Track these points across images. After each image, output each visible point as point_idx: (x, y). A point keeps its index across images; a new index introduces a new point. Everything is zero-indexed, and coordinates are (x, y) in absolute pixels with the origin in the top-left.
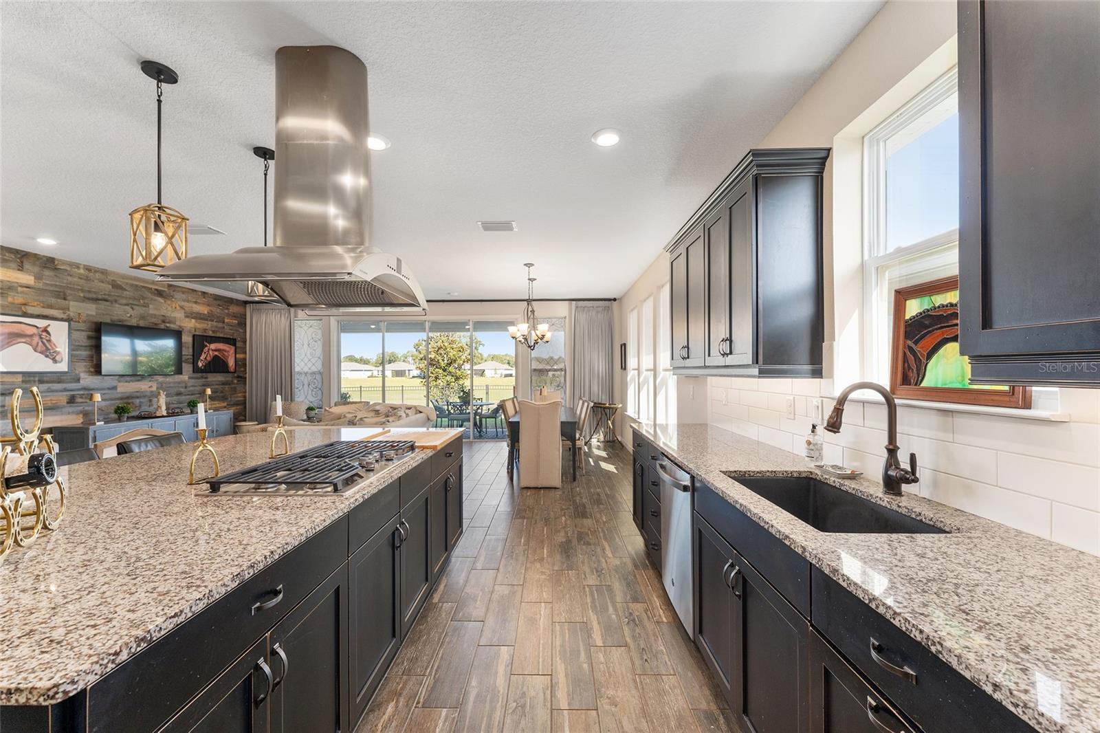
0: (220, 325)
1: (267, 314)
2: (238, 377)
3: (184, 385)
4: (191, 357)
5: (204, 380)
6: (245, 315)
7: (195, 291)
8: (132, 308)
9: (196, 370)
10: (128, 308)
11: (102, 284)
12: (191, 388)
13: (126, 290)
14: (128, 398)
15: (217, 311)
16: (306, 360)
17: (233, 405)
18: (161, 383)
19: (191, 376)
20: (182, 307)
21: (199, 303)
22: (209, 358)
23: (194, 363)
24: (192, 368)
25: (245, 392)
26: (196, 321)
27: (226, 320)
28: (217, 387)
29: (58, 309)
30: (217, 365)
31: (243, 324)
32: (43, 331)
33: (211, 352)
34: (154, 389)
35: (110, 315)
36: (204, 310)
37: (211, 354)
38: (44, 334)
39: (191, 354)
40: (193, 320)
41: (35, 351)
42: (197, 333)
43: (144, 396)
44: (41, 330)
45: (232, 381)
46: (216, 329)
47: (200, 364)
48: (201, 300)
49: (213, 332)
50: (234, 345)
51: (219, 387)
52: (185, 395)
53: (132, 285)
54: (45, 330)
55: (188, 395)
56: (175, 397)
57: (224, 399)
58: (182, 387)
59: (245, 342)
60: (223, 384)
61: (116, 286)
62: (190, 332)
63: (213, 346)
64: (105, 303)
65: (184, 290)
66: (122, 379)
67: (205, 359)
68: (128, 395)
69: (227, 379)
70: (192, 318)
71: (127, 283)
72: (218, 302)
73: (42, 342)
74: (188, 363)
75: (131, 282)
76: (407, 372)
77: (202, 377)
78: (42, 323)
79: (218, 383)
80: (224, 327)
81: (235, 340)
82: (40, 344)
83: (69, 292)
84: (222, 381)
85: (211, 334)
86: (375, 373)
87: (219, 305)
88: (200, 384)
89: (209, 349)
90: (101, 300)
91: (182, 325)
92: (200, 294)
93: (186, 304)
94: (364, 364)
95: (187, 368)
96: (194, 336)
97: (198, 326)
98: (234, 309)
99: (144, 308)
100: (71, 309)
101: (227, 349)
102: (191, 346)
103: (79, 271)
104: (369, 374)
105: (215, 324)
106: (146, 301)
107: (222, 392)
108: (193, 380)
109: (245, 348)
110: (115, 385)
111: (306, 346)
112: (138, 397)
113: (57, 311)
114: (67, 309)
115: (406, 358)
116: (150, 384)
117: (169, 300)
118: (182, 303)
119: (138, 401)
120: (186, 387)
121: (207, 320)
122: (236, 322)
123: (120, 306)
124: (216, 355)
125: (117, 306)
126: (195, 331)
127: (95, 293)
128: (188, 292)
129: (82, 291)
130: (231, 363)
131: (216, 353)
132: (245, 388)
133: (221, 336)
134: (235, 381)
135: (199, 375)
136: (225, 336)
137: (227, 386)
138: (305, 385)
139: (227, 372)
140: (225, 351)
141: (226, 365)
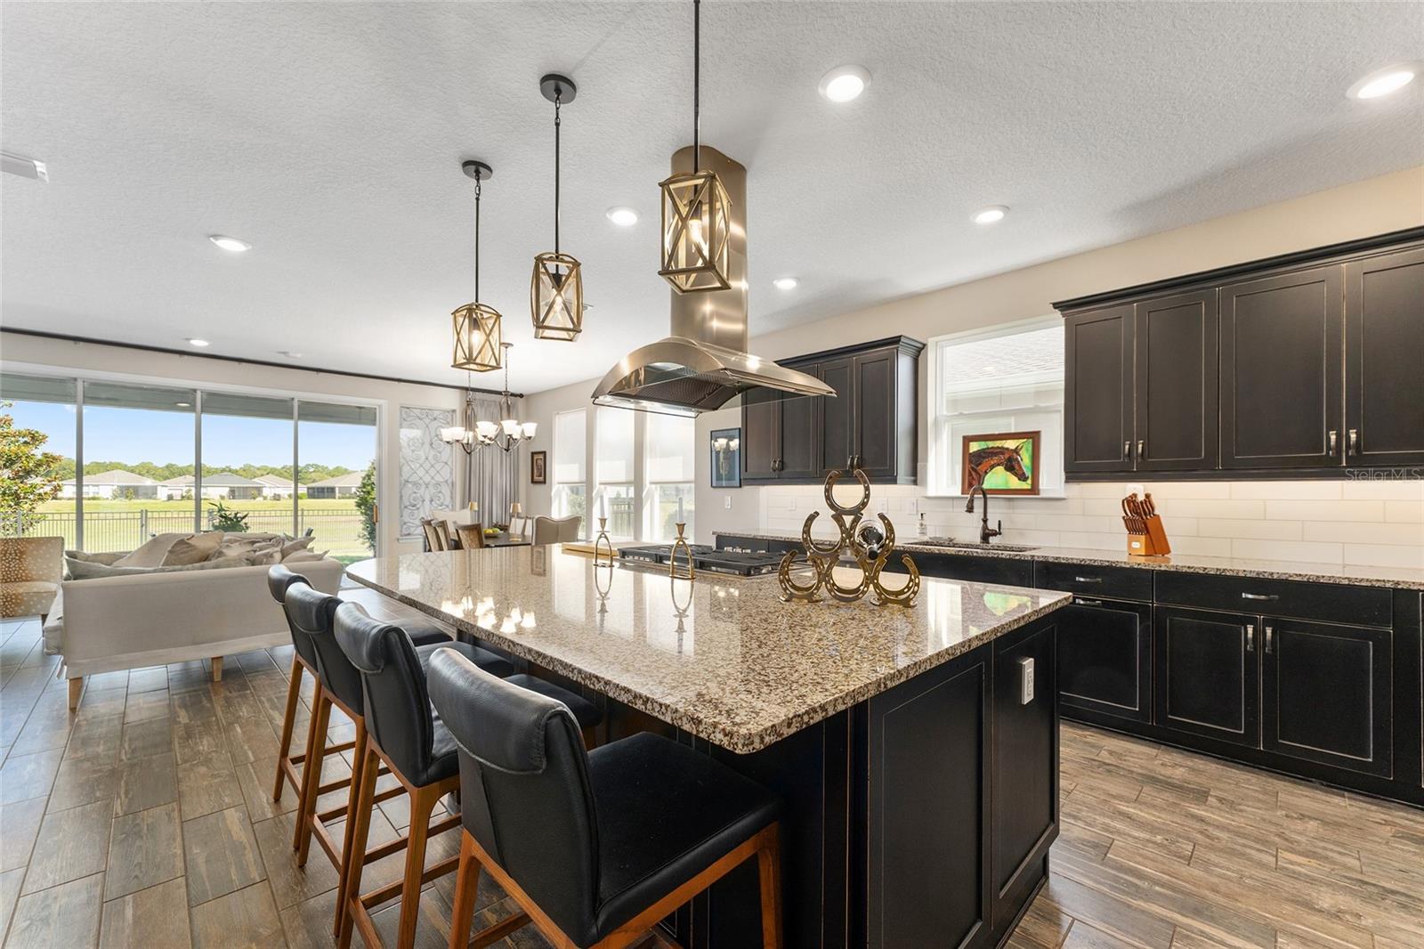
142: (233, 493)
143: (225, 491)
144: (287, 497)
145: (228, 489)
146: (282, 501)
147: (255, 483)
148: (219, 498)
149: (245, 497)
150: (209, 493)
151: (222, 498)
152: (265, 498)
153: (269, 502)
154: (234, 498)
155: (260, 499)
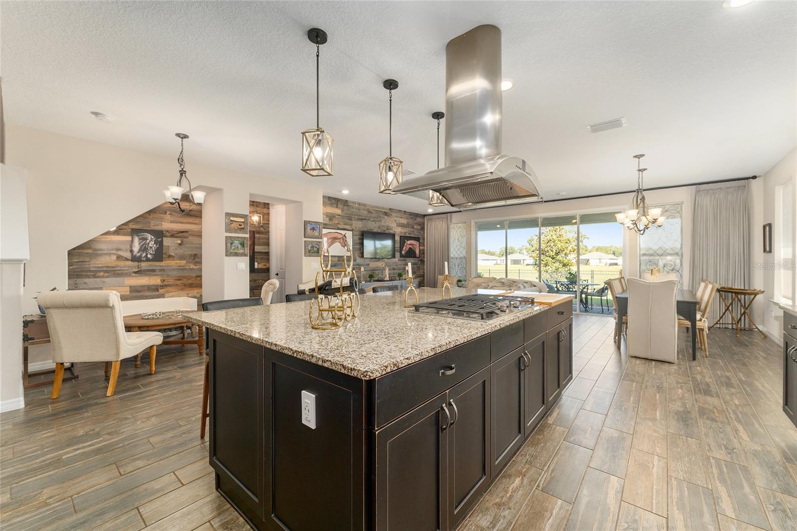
0: (412, 230)
1: (435, 222)
2: (421, 260)
5: (404, 262)
6: (424, 223)
9: (401, 256)
12: (399, 266)
14: (374, 270)
15: (411, 222)
16: (456, 250)
17: (419, 276)
18: (387, 263)
19: (399, 259)
20: (395, 221)
21: (403, 218)
22: (407, 250)
23: (401, 252)
25: (424, 269)
27: (415, 227)
30: (411, 254)
31: (422, 229)
33: (408, 245)
34: (384, 266)
36: (404, 221)
37: (408, 247)
38: (344, 237)
39: (399, 246)
41: (341, 246)
42: (402, 235)
43: (380, 270)
44: (343, 235)
46: (410, 232)
47: (403, 253)
48: (403, 216)
49: (409, 234)
50: (419, 241)
52: (397, 270)
56: (392, 271)
57: (414, 273)
58: (395, 265)
59: (424, 239)
60: (414, 264)
63: (409, 242)
65: (396, 211)
66: (372, 260)
68: (373, 268)
69: (416, 261)
70: (400, 227)
72: (411, 216)
73: (344, 242)
74: (398, 252)
76: (522, 261)
77: (404, 260)
80: (414, 231)
81: (419, 238)
84: (414, 262)
85: (408, 235)
86: (499, 262)
87: (412, 218)
88: (403, 264)
91: (395, 231)
92: (403, 212)
93: (398, 219)
94: (491, 255)
95: (398, 254)
96: (400, 236)
97: (403, 231)
98: (419, 220)
100: (353, 225)
101: (415, 244)
102: (399, 242)
104: (495, 262)
105: (410, 229)
107: (413, 269)
108: (400, 262)
109: (424, 243)
110: (369, 263)
111: (456, 240)
112: (377, 270)
114: (351, 225)
115: (521, 250)
116: (382, 263)
120: (397, 265)
121: (406, 227)
122: (420, 227)
124: (410, 248)
130: (417, 252)
131: (410, 246)
132: (424, 267)
133: (413, 236)
134: (419, 263)
135: (403, 259)
136: (415, 236)
137: (415, 266)
138: (457, 266)
139: (416, 257)
140: (415, 245)
141: (415, 253)
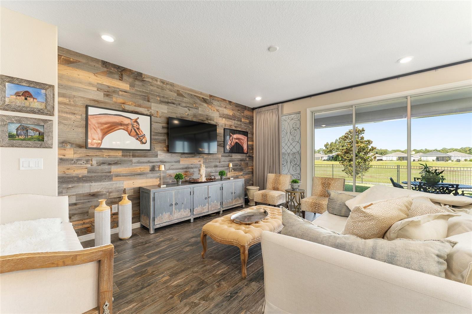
0: (239, 123)
2: (249, 156)
3: (219, 161)
4: (223, 143)
5: (230, 158)
7: (225, 100)
8: (189, 110)
10: (186, 109)
11: (172, 93)
12: (223, 163)
13: (185, 98)
14: (186, 168)
15: (238, 114)
17: (246, 174)
18: (206, 159)
19: (223, 155)
20: (218, 110)
21: (227, 108)
22: (233, 144)
24: (223, 150)
25: (253, 166)
26: (226, 120)
27: (242, 121)
28: (237, 162)
29: (145, 108)
30: (237, 149)
31: (251, 123)
32: (134, 122)
33: (234, 140)
35: (176, 113)
36: (229, 112)
37: (234, 141)
38: (135, 124)
39: (223, 140)
40: (224, 119)
41: (130, 134)
42: (226, 128)
43: (196, 168)
44: (133, 121)
45: (246, 159)
46: (237, 125)
47: (228, 148)
48: (229, 106)
49: (235, 127)
51: (239, 163)
52: (220, 167)
53: (189, 94)
54: (136, 121)
55: (221, 167)
56: (214, 168)
57: (241, 170)
58: (218, 162)
59: (253, 134)
60: (241, 161)
61: (179, 94)
62: (222, 126)
63: (235, 136)
64: (173, 105)
65: (219, 99)
66: (183, 156)
67: (231, 144)
68: (186, 166)
69: (243, 157)
70: (223, 118)
71: (186, 93)
72: (238, 108)
73: (135, 130)
74: (222, 146)
75: (189, 92)
77: (229, 156)
78: (134, 116)
79: (238, 159)
80: (241, 124)
81: (247, 133)
82: (133, 130)
83: (151, 96)
84: (240, 158)
85: (234, 128)
87: (238, 110)
88: (228, 160)
89: (233, 138)
90: (170, 103)
91: (217, 121)
92: (228, 102)
93: (220, 109)
95: (220, 150)
96: (224, 129)
97: (227, 123)
98: (247, 113)
99: (196, 110)
100: (152, 108)
102: (223, 135)
103: (157, 83)
105: (236, 122)
106: (197, 105)
107: (240, 166)
108: (224, 158)
109: (253, 138)
110: (179, 159)
112: (192, 168)
113: (143, 109)
114: (149, 108)
116: (199, 159)
117: (210, 105)
118: (218, 108)
119: (192, 170)
120: (220, 162)
121: (231, 119)
122: (248, 121)
123: (181, 107)
124: (237, 142)
125: (180, 107)
126: (225, 126)
127: (167, 98)
128: (221, 101)
129: (159, 96)
130: (245, 147)
131: (237, 141)
132: (253, 164)
133: (240, 129)
134: (248, 159)
135: (227, 154)
136: (242, 130)
137: (243, 162)
138: (289, 163)
139: (243, 153)
140: (242, 139)
141: (242, 148)
142: (438, 159)
143: (435, 158)
144: (464, 160)
145: (436, 157)
146: (461, 162)
147: (447, 155)
148: (432, 160)
149: (443, 160)
150: (428, 159)
151: (433, 161)
152: (452, 161)
153: (454, 162)
154: (438, 161)
155: (450, 161)
